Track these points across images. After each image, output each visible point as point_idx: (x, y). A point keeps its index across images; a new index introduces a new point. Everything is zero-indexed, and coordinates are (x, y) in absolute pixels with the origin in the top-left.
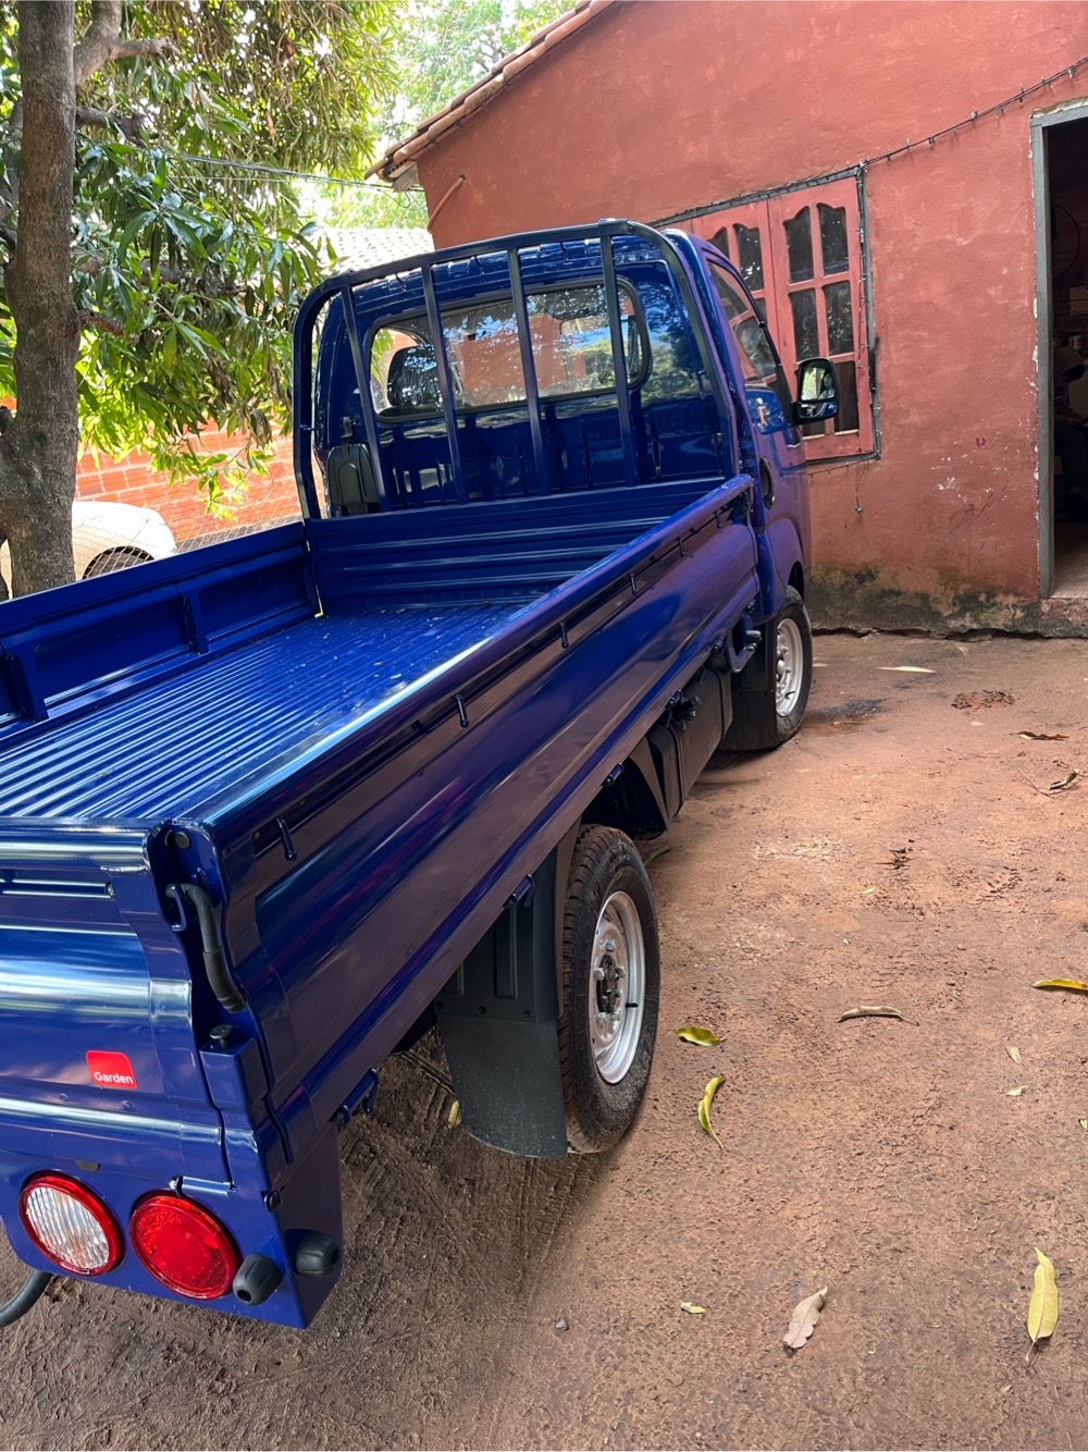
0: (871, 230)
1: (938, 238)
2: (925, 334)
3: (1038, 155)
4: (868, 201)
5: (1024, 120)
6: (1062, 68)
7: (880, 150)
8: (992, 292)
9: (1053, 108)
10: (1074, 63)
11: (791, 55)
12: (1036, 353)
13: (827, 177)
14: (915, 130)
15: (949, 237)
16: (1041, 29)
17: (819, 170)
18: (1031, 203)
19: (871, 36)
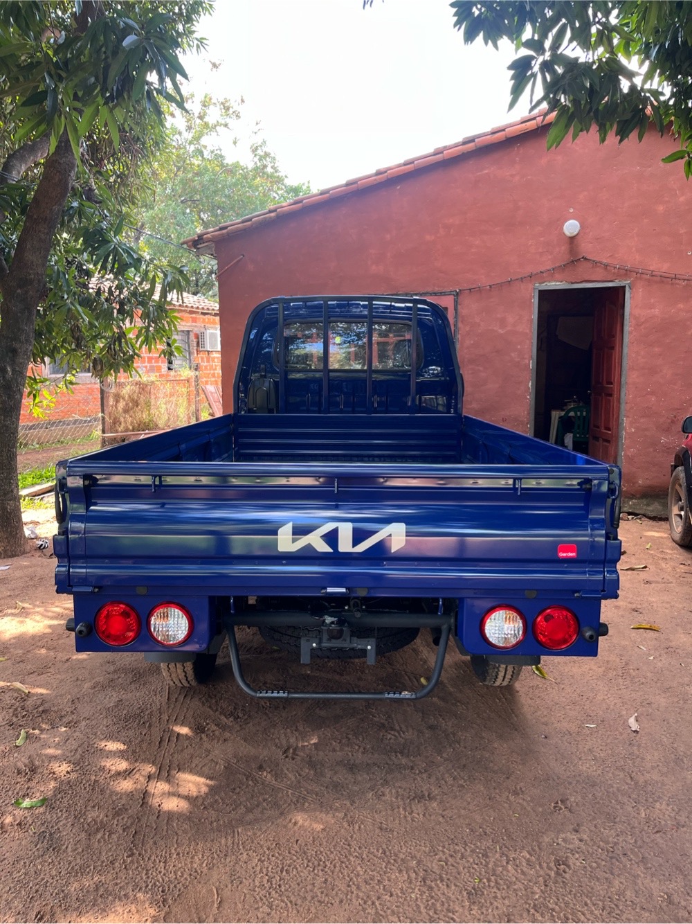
0: (460, 319)
1: (490, 328)
2: (481, 369)
3: (535, 301)
4: (459, 307)
5: (531, 286)
6: (548, 268)
7: (465, 286)
8: (513, 355)
9: (544, 283)
10: (554, 267)
11: (428, 238)
12: (530, 384)
13: (441, 293)
14: (484, 281)
15: (495, 328)
16: (540, 250)
17: (436, 289)
18: (532, 320)
19: (467, 238)
